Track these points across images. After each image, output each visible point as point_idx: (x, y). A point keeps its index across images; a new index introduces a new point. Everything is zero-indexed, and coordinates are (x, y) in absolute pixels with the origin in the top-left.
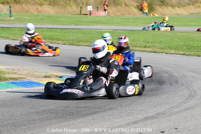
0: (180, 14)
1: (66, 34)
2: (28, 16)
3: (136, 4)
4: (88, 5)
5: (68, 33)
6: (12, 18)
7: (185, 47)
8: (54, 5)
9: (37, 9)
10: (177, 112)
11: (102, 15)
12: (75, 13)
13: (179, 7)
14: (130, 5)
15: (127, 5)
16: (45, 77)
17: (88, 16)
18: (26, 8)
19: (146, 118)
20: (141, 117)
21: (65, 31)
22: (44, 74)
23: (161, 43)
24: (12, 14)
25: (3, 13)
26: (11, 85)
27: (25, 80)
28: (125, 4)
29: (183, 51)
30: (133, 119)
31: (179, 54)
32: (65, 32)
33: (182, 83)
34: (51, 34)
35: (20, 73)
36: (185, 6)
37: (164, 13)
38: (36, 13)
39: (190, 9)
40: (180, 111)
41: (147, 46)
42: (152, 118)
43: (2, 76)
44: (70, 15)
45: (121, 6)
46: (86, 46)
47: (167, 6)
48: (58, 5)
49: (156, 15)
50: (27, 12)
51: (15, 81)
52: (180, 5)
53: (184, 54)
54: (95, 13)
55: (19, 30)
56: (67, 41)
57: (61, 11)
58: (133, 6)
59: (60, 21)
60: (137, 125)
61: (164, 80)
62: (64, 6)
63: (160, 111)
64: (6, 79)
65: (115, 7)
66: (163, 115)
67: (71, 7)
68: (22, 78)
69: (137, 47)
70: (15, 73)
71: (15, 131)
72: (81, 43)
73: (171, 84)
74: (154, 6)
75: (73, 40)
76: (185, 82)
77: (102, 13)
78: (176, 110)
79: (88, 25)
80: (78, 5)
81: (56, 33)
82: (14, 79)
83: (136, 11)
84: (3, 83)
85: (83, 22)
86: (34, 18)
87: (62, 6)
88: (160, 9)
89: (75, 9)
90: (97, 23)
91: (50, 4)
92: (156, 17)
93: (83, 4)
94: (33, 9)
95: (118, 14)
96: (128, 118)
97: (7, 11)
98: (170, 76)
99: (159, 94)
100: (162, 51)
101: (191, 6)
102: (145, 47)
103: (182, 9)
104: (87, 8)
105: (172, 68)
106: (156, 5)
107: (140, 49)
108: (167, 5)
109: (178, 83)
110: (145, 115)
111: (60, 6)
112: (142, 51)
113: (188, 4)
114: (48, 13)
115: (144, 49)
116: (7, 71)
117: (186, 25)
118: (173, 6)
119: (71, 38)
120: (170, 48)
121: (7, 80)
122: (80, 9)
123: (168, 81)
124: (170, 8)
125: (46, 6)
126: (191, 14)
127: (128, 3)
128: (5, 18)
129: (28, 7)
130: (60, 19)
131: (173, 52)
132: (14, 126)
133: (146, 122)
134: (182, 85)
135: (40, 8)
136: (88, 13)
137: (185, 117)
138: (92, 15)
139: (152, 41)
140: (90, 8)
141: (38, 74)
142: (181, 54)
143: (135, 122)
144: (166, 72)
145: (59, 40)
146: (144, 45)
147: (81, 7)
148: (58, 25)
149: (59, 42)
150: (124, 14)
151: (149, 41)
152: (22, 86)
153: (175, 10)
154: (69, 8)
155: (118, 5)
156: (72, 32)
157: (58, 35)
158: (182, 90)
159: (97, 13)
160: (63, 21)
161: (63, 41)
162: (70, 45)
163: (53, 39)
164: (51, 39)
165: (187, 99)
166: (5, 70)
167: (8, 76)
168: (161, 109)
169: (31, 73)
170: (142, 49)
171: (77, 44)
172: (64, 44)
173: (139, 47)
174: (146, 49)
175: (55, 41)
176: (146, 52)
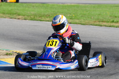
1: (27, 9)
5: (29, 7)
16: (7, 55)
21: (25, 5)
22: (5, 52)
34: (10, 8)
41: (115, 20)
46: (48, 21)
56: (28, 16)
69: (104, 22)
72: (43, 18)
75: (35, 15)
81: (16, 8)
102: (113, 21)
112: (110, 26)
115: (112, 24)
119: (32, 13)
145: (19, 15)
146: (112, 20)
149: (20, 17)
151: (116, 15)
156: (33, 7)
157: (18, 10)
161: (24, 16)
162: (31, 20)
163: (13, 14)
164: (10, 14)
170: (109, 24)
171: (39, 19)
172: (25, 19)
173: (106, 22)
174: (114, 24)
175: (15, 16)
176: (114, 27)
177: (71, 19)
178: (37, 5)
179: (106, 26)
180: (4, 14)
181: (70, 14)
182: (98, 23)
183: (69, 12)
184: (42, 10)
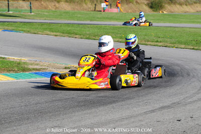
0: (188, 12)
2: (46, 12)
3: (146, 2)
4: (101, 2)
5: (84, 28)
6: (32, 14)
7: (194, 42)
8: (70, 2)
9: (55, 6)
10: (191, 103)
11: (114, 12)
12: (90, 10)
13: (186, 5)
14: (141, 3)
15: (138, 3)
16: (66, 68)
17: (102, 12)
18: (44, 4)
19: (163, 108)
20: (157, 106)
22: (64, 66)
23: (171, 38)
24: (32, 10)
25: (23, 9)
26: (34, 75)
27: (47, 71)
28: (137, 2)
29: (192, 46)
30: (150, 108)
31: (189, 49)
32: (82, 27)
33: (194, 75)
34: (69, 29)
35: (42, 64)
36: (192, 4)
37: (173, 11)
38: (54, 10)
39: (197, 7)
40: (194, 101)
41: (159, 41)
42: (168, 107)
43: (26, 66)
44: (85, 12)
45: (132, 3)
47: (175, 5)
48: (74, 2)
49: (165, 12)
50: (45, 8)
51: (38, 72)
52: (187, 3)
53: (193, 49)
54: (108, 10)
55: (39, 25)
56: (84, 35)
57: (77, 7)
58: (144, 3)
59: (77, 17)
60: (155, 113)
61: (176, 73)
62: (80, 4)
63: (176, 101)
64: (29, 70)
65: (127, 4)
66: (179, 105)
67: (86, 4)
68: (44, 69)
69: (149, 41)
70: (37, 65)
71: (42, 117)
72: (97, 38)
73: (183, 76)
74: (164, 4)
75: (89, 34)
76: (195, 74)
77: (115, 10)
78: (189, 101)
79: (102, 21)
80: (93, 2)
81: (73, 28)
82: (36, 69)
83: (147, 8)
84: (27, 73)
85: (98, 18)
86: (52, 14)
87: (77, 2)
88: (169, 7)
89: (89, 6)
90: (111, 19)
91: (66, 1)
92: (166, 14)
93: (97, 2)
94: (51, 6)
95: (130, 11)
96: (145, 107)
97: (27, 7)
98: (181, 69)
99: (173, 86)
100: (173, 45)
101: (198, 5)
102: (157, 41)
103: (189, 7)
104: (101, 5)
105: (183, 62)
106: (165, 3)
107: (152, 43)
108: (175, 3)
109: (189, 75)
110: (161, 105)
111: (76, 3)
112: (154, 45)
113: (195, 3)
114: (65, 10)
115: (156, 44)
116: (30, 62)
117: (193, 22)
118: (181, 4)
119: (88, 32)
120: (180, 43)
121: (31, 70)
122: (94, 6)
123: (180, 73)
124: (178, 6)
125: (62, 3)
126: (197, 11)
127: (139, 1)
128: (26, 14)
129: (46, 4)
130: (76, 15)
131: (183, 46)
132: (41, 113)
133: (163, 111)
134: (193, 77)
135: (57, 5)
136: (102, 10)
137: (199, 107)
138: (106, 12)
139: (162, 36)
140: (104, 5)
141: (59, 65)
142: (191, 49)
143: (152, 111)
144: (178, 65)
145: (76, 34)
147: (95, 5)
148: (75, 20)
149: (77, 36)
150: (135, 11)
151: (160, 36)
152: (45, 76)
153: (183, 8)
154: (84, 5)
155: (130, 3)
156: (88, 27)
157: (75, 30)
158: (194, 82)
159: (110, 10)
160: (79, 17)
161: (80, 35)
162: (87, 39)
163: (71, 34)
165: (199, 90)
166: (27, 61)
167: (31, 67)
168: (175, 99)
169: (52, 64)
170: (154, 43)
171: (93, 38)
172: (81, 38)
173: (151, 41)
174: (158, 43)
175: (72, 35)
176: (158, 46)
177: (120, 38)
178: (92, 26)
179: (151, 45)
180: (63, 33)
181: (120, 34)
182: (144, 43)
183: (119, 32)
184: (96, 30)
